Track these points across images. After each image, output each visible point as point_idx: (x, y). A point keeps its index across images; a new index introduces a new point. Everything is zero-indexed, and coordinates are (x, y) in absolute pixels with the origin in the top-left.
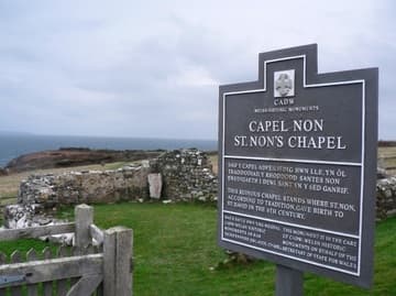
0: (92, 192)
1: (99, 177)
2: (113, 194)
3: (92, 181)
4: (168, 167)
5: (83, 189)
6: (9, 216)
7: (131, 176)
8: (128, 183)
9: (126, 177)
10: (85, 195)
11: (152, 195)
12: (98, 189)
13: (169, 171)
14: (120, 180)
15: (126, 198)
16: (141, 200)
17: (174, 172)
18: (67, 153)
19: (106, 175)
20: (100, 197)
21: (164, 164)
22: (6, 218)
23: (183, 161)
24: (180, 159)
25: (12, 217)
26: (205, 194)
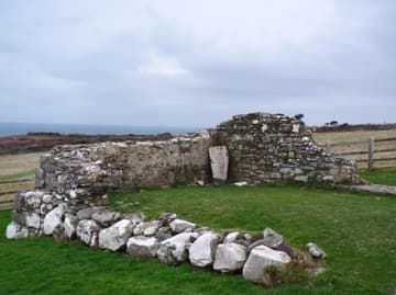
0: (140, 171)
1: (149, 151)
2: (165, 175)
3: (141, 156)
4: (238, 138)
5: (128, 167)
6: (24, 207)
7: (188, 150)
8: (186, 159)
9: (183, 151)
10: (131, 175)
11: (215, 176)
12: (148, 167)
13: (239, 143)
14: (176, 154)
15: (183, 179)
16: (201, 183)
17: (248, 143)
18: (36, 138)
19: (158, 148)
20: (150, 178)
21: (231, 134)
22: (19, 212)
23: (264, 128)
24: (260, 126)
25: (31, 209)
26: (305, 172)
